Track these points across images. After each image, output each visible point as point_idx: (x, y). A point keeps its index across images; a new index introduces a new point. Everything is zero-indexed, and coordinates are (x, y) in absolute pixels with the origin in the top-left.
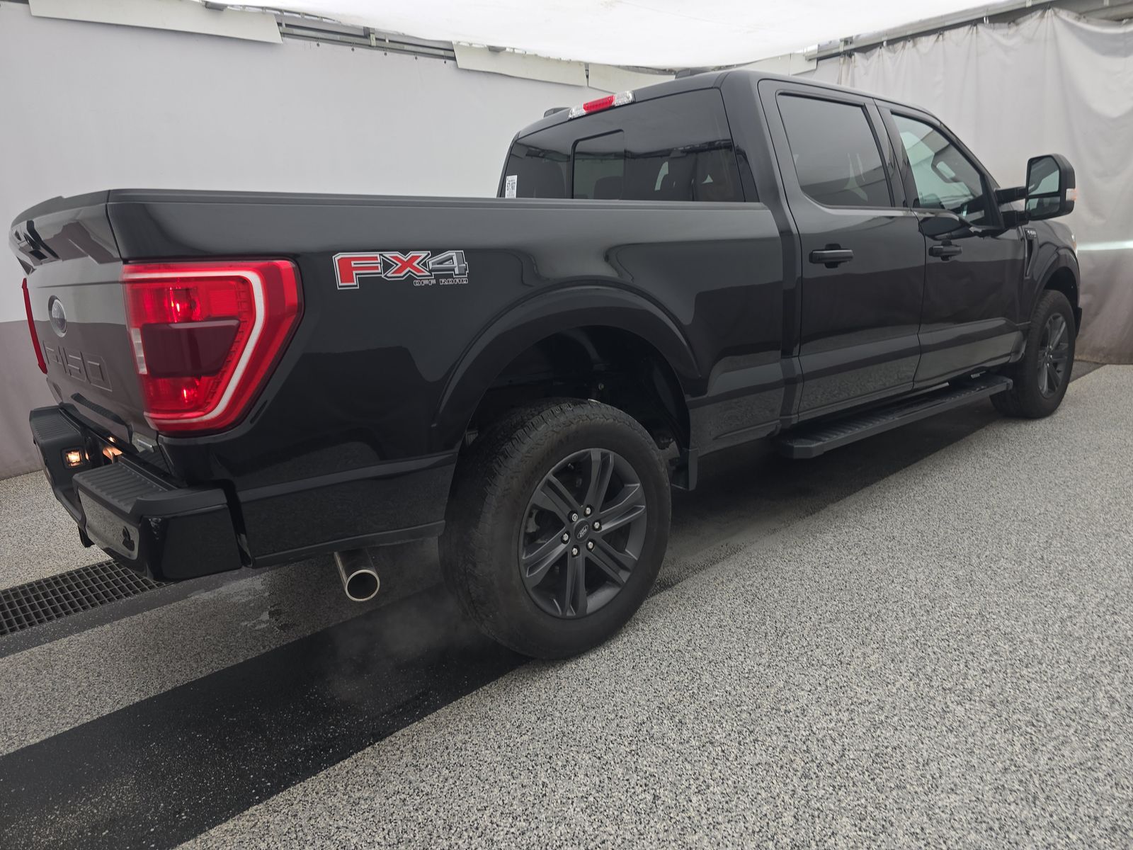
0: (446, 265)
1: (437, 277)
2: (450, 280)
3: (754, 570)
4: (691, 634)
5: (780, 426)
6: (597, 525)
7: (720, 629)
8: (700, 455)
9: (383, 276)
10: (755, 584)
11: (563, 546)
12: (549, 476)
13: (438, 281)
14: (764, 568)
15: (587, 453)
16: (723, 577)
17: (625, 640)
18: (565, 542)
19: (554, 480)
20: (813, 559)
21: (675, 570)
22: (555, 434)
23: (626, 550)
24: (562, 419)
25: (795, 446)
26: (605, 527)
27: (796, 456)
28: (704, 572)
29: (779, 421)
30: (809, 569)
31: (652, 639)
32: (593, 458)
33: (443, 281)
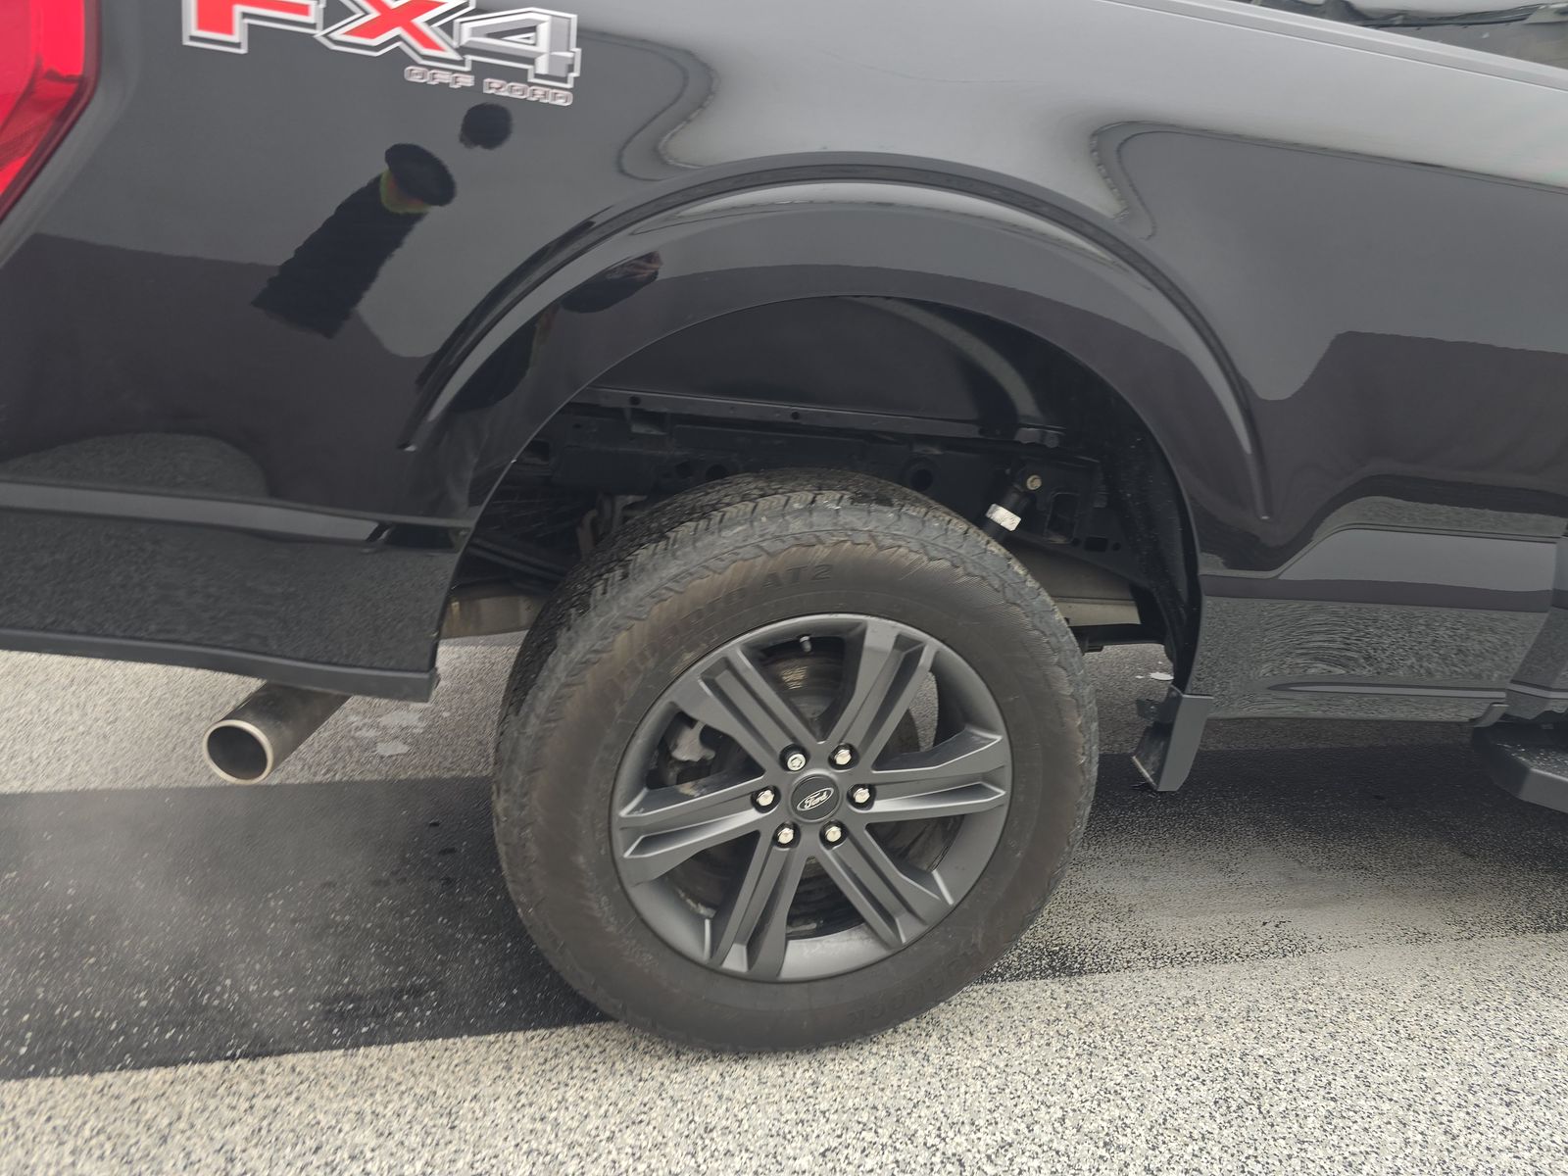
0: (514, 44)
1: (480, 71)
2: (518, 86)
3: (1300, 1021)
4: (1022, 1127)
5: (1502, 708)
6: (862, 796)
7: (1102, 1152)
8: (1212, 715)
9: (319, 34)
10: (1279, 1061)
11: (751, 816)
12: (735, 650)
13: (479, 82)
14: (1331, 1028)
15: (858, 624)
16: (1209, 1006)
17: (872, 1063)
18: (761, 809)
19: (743, 663)
20: (1479, 1062)
21: (1113, 936)
22: (764, 557)
23: (935, 873)
24: (796, 526)
25: (1535, 770)
26: (881, 806)
27: (1528, 794)
28: (1174, 971)
29: (1503, 695)
30: (1448, 1083)
31: (928, 1094)
32: (869, 641)
33: (496, 83)
